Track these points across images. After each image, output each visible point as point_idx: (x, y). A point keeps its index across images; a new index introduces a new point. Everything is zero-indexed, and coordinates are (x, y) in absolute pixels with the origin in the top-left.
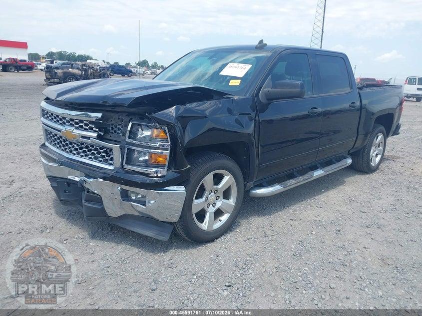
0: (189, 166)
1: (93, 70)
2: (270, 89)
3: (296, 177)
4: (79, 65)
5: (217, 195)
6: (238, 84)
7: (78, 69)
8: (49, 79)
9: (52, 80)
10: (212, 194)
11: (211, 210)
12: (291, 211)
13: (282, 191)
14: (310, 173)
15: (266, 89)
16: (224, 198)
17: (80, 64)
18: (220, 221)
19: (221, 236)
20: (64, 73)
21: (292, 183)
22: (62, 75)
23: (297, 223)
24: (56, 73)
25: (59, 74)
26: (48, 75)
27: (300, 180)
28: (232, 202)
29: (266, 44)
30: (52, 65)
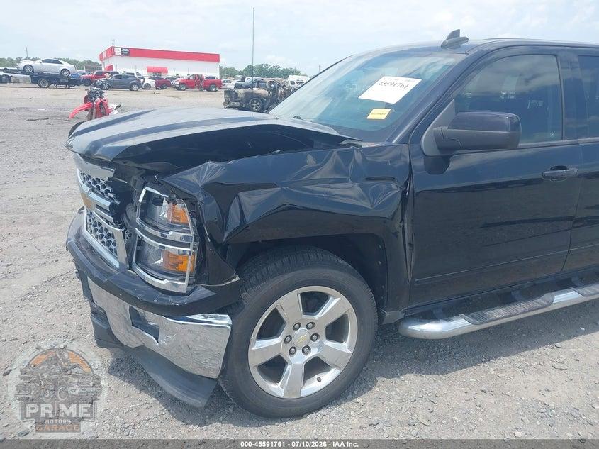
0: (237, 279)
1: (285, 89)
2: (445, 128)
3: (516, 301)
4: (266, 82)
5: (314, 331)
6: (383, 117)
7: (265, 88)
8: (228, 102)
9: (231, 104)
10: (303, 329)
11: (297, 361)
12: (491, 370)
13: (470, 330)
14: (547, 296)
15: (439, 128)
16: (329, 337)
17: (268, 81)
18: (319, 380)
19: (321, 408)
20: (247, 94)
21: (499, 315)
22: (243, 96)
23: (492, 400)
24: (237, 94)
25: (239, 95)
26: (227, 96)
27: (521, 310)
28: (346, 348)
29: (466, 39)
30: (242, 83)
